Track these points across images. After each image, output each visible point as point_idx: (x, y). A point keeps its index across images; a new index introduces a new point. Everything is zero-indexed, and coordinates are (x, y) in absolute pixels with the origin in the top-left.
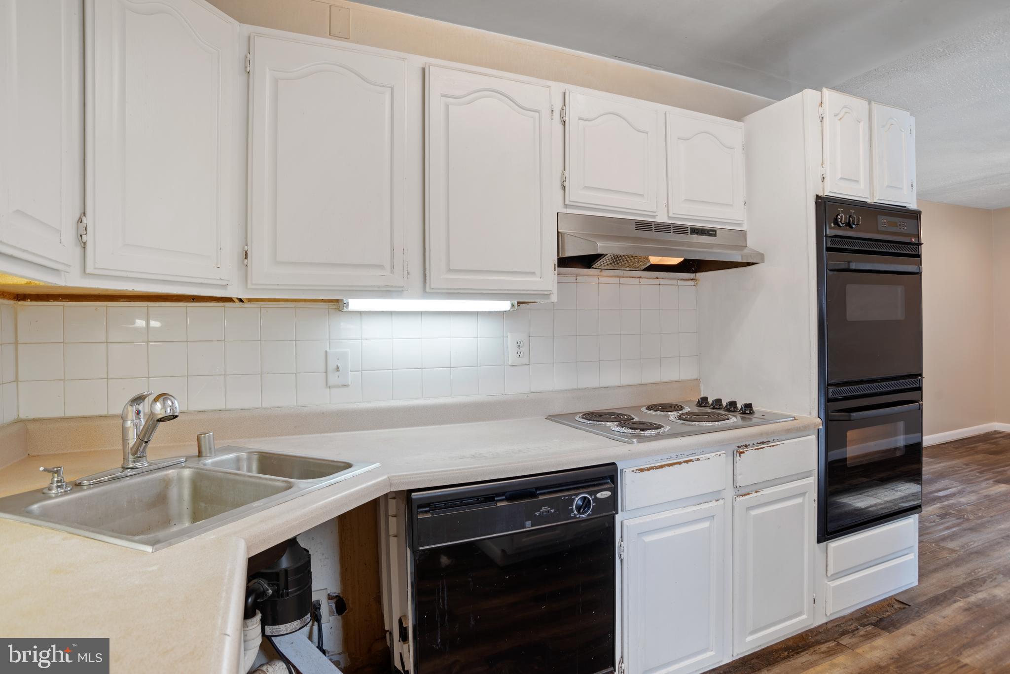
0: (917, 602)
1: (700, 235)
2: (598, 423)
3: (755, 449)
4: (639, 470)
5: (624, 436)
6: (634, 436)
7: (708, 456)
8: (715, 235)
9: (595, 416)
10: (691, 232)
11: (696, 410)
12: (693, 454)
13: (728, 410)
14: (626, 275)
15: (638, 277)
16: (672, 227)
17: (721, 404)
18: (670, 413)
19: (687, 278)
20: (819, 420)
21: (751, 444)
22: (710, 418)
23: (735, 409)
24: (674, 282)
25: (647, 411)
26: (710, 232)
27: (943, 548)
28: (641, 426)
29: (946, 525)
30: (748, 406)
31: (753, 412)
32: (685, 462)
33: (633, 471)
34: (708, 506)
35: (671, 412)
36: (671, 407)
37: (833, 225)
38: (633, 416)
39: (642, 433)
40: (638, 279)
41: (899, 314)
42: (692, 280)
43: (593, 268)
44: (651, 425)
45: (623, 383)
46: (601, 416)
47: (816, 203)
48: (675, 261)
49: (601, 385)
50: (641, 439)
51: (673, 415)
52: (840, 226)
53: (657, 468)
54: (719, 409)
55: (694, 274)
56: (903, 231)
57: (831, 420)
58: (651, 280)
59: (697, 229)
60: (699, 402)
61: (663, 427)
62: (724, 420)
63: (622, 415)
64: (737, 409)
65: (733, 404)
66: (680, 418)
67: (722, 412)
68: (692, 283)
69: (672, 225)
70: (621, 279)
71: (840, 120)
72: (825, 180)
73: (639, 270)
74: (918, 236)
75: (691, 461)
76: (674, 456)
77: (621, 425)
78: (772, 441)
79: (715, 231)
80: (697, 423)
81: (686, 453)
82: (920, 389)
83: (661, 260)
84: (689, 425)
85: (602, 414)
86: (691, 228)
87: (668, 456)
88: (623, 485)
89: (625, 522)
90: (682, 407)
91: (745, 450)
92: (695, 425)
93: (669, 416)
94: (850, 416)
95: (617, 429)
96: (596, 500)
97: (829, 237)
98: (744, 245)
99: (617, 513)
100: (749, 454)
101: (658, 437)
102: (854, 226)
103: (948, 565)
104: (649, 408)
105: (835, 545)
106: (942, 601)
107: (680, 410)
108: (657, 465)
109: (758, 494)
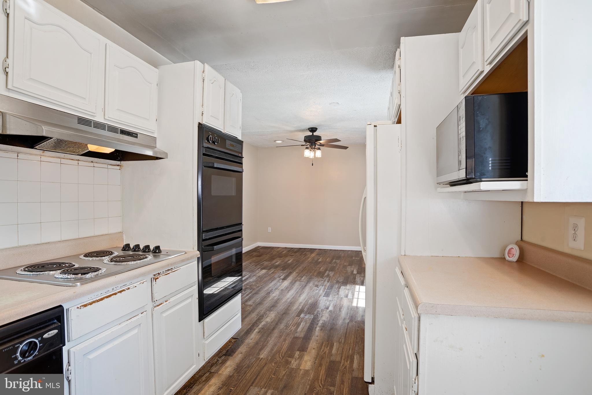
0: (241, 336)
1: (126, 135)
2: (41, 273)
3: (165, 275)
4: (83, 306)
5: (68, 280)
6: (77, 280)
7: (135, 285)
8: (137, 137)
9: (38, 267)
10: (120, 132)
11: (122, 253)
12: (124, 285)
13: (144, 251)
14: (66, 157)
15: (77, 160)
16: (107, 126)
17: (139, 248)
18: (104, 258)
19: (115, 164)
20: (198, 252)
21: (162, 273)
22: (134, 258)
23: (149, 251)
24: (106, 166)
25: (85, 258)
26: (133, 135)
27: (247, 305)
28: (83, 271)
29: (247, 294)
30: (158, 248)
31: (161, 251)
32: (119, 292)
33: (78, 308)
34: (136, 319)
35: (104, 256)
36: (104, 253)
37: (206, 141)
38: (74, 264)
39: (84, 276)
40: (77, 161)
41: (233, 193)
42: (118, 165)
43: (36, 149)
44: (91, 269)
45: (63, 239)
46: (43, 267)
47: (198, 127)
48: (108, 150)
49: (43, 242)
50: (84, 282)
51: (106, 259)
52: (209, 142)
53: (98, 301)
54: (138, 251)
55: (120, 162)
56: (236, 150)
57: (204, 252)
58: (87, 163)
59: (125, 131)
60: (123, 247)
61: (100, 269)
62: (144, 259)
63: (63, 263)
64: (150, 250)
65: (147, 247)
66: (112, 260)
67: (141, 253)
68: (118, 168)
69: (107, 125)
70: (62, 160)
71: (212, 83)
72: (204, 114)
73: (77, 155)
74: (241, 153)
75: (124, 290)
76: (111, 289)
77: (64, 273)
78: (173, 268)
79: (137, 134)
80: (125, 263)
81: (120, 286)
82: (241, 230)
83: (97, 149)
84: (120, 265)
85: (44, 265)
86: (120, 129)
87: (106, 290)
88: (69, 321)
89: (72, 350)
90: (112, 252)
91: (158, 276)
92: (124, 265)
93: (103, 260)
94: (213, 248)
95: (61, 276)
96: (43, 341)
97: (205, 147)
98: (155, 146)
99: (64, 345)
100: (162, 279)
101: (97, 278)
102: (216, 143)
103: (250, 313)
104: (86, 256)
105: (207, 320)
106: (250, 332)
107: (111, 255)
108: (97, 299)
109: (167, 302)
